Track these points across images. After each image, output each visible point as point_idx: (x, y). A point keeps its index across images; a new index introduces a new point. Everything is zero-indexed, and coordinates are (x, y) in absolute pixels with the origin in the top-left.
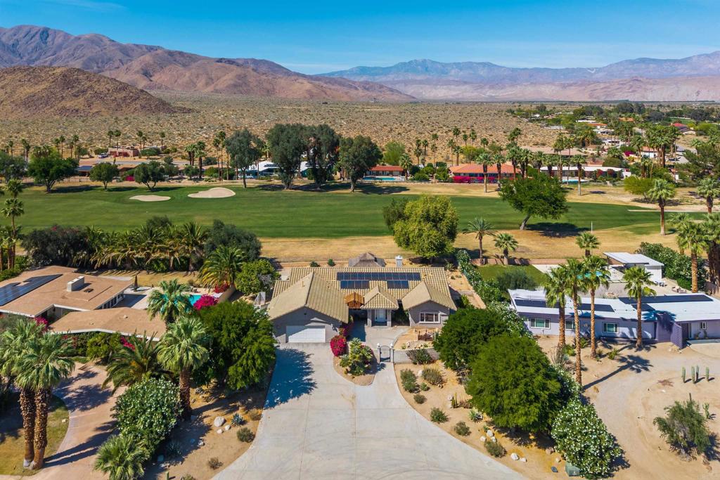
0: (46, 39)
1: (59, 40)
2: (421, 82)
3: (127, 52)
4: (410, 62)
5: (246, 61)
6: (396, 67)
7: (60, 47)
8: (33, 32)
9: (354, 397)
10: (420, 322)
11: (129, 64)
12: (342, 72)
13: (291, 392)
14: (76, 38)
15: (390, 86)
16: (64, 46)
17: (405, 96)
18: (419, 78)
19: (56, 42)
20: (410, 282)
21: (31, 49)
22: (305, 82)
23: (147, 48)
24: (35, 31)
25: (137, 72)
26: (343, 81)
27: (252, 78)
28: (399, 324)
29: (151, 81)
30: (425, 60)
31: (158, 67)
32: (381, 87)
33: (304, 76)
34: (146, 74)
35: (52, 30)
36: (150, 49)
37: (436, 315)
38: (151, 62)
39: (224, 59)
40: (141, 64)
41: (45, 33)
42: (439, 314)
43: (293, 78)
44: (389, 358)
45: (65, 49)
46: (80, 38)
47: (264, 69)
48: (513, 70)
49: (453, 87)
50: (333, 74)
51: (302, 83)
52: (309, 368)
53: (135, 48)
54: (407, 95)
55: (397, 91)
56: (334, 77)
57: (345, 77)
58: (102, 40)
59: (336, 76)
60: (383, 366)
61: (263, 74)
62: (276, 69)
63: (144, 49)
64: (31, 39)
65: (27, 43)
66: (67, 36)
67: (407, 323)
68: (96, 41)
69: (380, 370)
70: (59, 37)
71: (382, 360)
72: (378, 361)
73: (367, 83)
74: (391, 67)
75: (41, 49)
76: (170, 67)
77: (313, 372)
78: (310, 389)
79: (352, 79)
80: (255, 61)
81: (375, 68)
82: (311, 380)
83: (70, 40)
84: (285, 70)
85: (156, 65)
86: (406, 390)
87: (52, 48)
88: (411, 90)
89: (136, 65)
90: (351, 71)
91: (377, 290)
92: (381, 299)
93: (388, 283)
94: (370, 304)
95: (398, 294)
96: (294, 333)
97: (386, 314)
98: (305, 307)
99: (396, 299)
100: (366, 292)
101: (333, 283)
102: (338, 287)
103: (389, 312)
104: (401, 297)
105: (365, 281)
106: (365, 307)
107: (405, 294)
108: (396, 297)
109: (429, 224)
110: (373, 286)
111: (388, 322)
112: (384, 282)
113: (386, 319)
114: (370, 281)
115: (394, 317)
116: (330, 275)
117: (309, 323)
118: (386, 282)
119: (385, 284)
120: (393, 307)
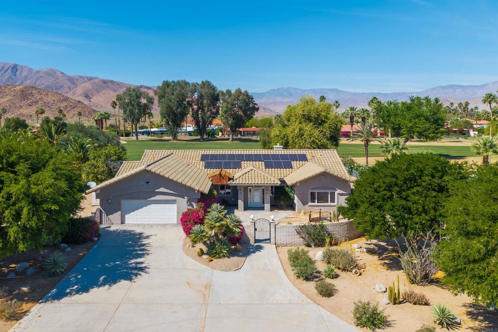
0: (16, 73)
1: (25, 73)
3: (73, 81)
4: (278, 89)
6: (268, 92)
7: (26, 78)
8: (6, 67)
9: (208, 287)
10: (310, 204)
11: (75, 89)
13: (102, 278)
14: (37, 71)
16: (28, 78)
18: (285, 100)
19: (23, 75)
20: (294, 163)
21: (5, 80)
23: (88, 79)
24: (7, 67)
25: (81, 95)
28: (281, 208)
29: (90, 101)
30: (289, 87)
31: (95, 92)
34: (87, 96)
35: (20, 66)
36: (90, 79)
37: (333, 194)
38: (91, 88)
39: (144, 86)
40: (83, 89)
41: (15, 68)
42: (336, 193)
44: (269, 239)
45: (29, 79)
46: (39, 72)
48: (355, 94)
52: (143, 250)
53: (79, 78)
55: (269, 110)
58: (55, 73)
60: (259, 248)
63: (86, 79)
64: (5, 73)
65: (2, 75)
66: (30, 70)
67: (291, 206)
68: (51, 73)
69: (254, 252)
70: (25, 71)
71: (256, 241)
72: (252, 242)
75: (13, 79)
76: (105, 91)
77: (148, 254)
78: (136, 275)
82: (142, 263)
83: (33, 73)
85: (93, 90)
86: (298, 277)
87: (20, 79)
89: (80, 90)
91: (251, 168)
92: (256, 175)
93: (265, 163)
94: (241, 180)
95: (279, 173)
96: (133, 211)
97: (263, 194)
98: (146, 169)
99: (277, 177)
100: (237, 171)
101: (196, 163)
102: (201, 167)
103: (267, 190)
104: (282, 175)
105: (236, 162)
106: (234, 182)
107: (288, 173)
108: (276, 175)
109: (311, 124)
110: (246, 166)
111: (265, 205)
112: (260, 162)
113: (263, 199)
114: (243, 162)
115: (274, 198)
116: (192, 156)
117: (154, 196)
118: (263, 163)
119: (261, 164)
120: (272, 182)
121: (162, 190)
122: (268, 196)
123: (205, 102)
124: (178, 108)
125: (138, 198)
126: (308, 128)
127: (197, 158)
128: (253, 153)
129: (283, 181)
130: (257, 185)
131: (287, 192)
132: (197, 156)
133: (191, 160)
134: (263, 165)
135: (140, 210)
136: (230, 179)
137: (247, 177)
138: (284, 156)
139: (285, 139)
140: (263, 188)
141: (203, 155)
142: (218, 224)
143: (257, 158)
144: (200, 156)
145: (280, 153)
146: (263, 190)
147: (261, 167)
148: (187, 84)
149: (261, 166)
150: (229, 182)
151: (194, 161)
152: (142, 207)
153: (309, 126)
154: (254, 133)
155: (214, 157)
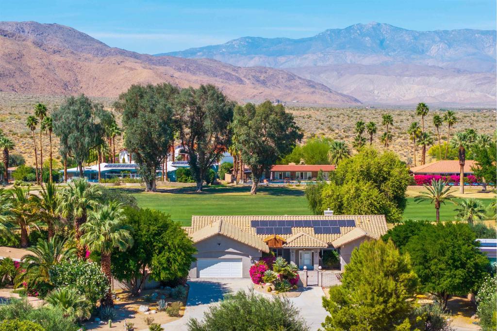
2: (370, 70)
4: (349, 29)
5: (20, 28)
6: (320, 38)
12: (209, 49)
15: (308, 78)
17: (338, 97)
18: (368, 60)
20: (342, 229)
22: (139, 67)
26: (213, 65)
27: (34, 60)
28: (328, 269)
30: (379, 24)
32: (291, 77)
33: (135, 56)
43: (113, 59)
44: (318, 284)
47: (54, 42)
49: (433, 79)
50: (193, 52)
51: (131, 69)
54: (341, 94)
55: (324, 87)
56: (195, 58)
57: (218, 58)
59: (199, 57)
61: (54, 52)
62: (80, 42)
67: (337, 267)
69: (306, 290)
72: (305, 286)
73: (262, 70)
74: (311, 39)
79: (231, 61)
80: (37, 28)
81: (279, 41)
84: (97, 46)
88: (350, 86)
90: (229, 46)
91: (301, 233)
92: (307, 240)
93: (314, 229)
94: (293, 244)
95: (328, 238)
96: (206, 267)
97: (313, 257)
98: (219, 234)
99: (325, 241)
100: (288, 237)
101: (247, 229)
102: (253, 233)
103: (316, 252)
104: (331, 240)
105: (287, 227)
106: (288, 245)
107: (336, 238)
108: (325, 240)
109: (369, 183)
110: (296, 232)
111: (315, 265)
112: (310, 228)
113: (313, 261)
114: (293, 228)
115: (323, 260)
116: (242, 223)
117: (223, 256)
118: (313, 228)
119: (311, 230)
120: (321, 245)
121: (231, 250)
122: (317, 258)
123: (208, 123)
124: (160, 135)
125: (211, 257)
126: (366, 187)
127: (247, 224)
128: (303, 219)
129: (330, 245)
130: (308, 248)
131: (334, 254)
132: (247, 223)
133: (242, 226)
134: (313, 230)
135: (212, 267)
136: (284, 243)
137: (299, 242)
138: (333, 222)
139: (339, 200)
140: (313, 251)
141: (252, 222)
142: (283, 269)
143: (307, 224)
144: (250, 222)
145: (330, 219)
146: (313, 253)
147: (310, 233)
148: (174, 91)
149: (310, 231)
150: (283, 245)
151: (244, 228)
152: (213, 265)
153: (367, 185)
154: (292, 176)
155: (264, 223)
